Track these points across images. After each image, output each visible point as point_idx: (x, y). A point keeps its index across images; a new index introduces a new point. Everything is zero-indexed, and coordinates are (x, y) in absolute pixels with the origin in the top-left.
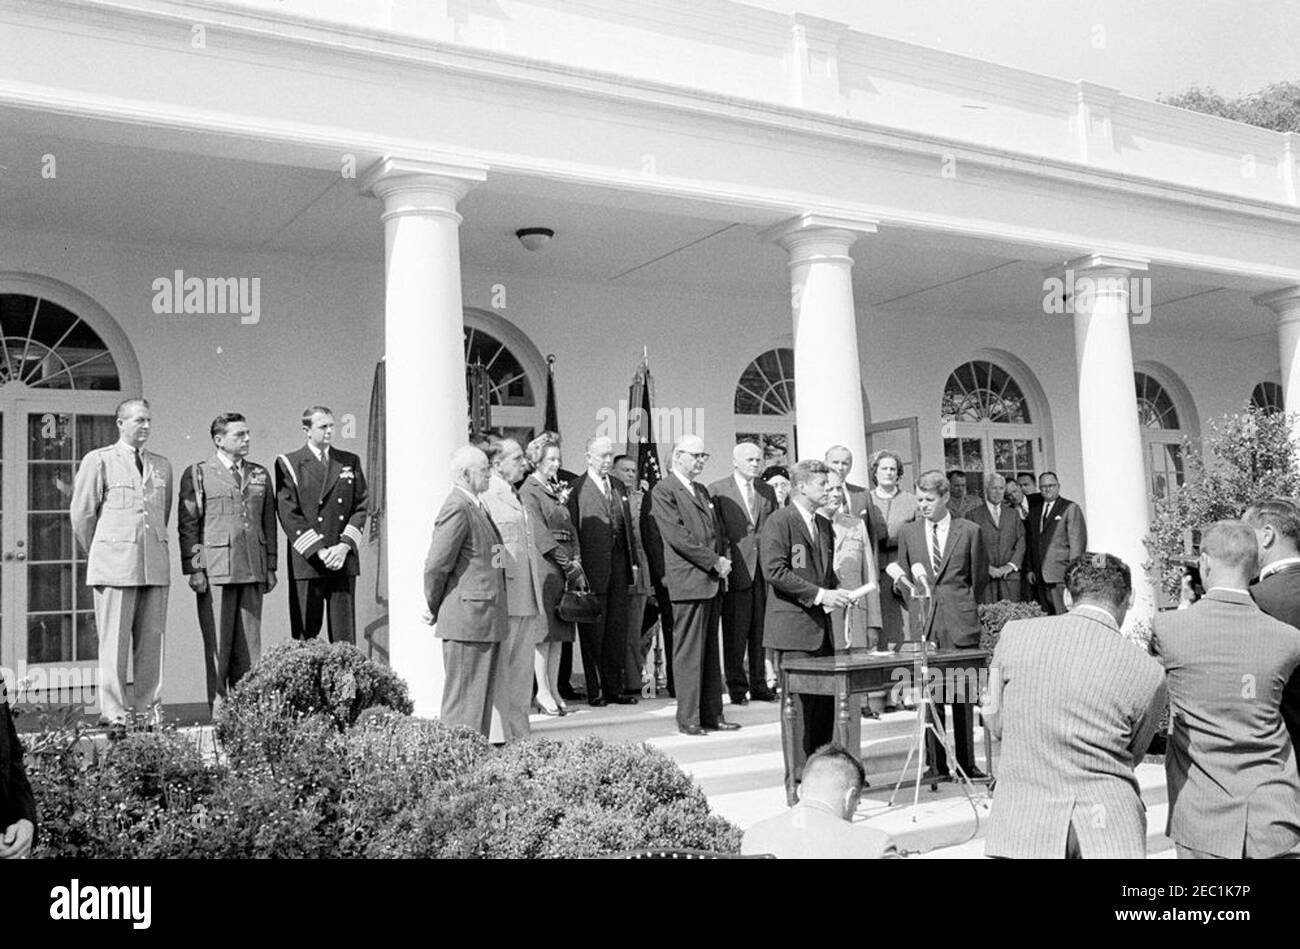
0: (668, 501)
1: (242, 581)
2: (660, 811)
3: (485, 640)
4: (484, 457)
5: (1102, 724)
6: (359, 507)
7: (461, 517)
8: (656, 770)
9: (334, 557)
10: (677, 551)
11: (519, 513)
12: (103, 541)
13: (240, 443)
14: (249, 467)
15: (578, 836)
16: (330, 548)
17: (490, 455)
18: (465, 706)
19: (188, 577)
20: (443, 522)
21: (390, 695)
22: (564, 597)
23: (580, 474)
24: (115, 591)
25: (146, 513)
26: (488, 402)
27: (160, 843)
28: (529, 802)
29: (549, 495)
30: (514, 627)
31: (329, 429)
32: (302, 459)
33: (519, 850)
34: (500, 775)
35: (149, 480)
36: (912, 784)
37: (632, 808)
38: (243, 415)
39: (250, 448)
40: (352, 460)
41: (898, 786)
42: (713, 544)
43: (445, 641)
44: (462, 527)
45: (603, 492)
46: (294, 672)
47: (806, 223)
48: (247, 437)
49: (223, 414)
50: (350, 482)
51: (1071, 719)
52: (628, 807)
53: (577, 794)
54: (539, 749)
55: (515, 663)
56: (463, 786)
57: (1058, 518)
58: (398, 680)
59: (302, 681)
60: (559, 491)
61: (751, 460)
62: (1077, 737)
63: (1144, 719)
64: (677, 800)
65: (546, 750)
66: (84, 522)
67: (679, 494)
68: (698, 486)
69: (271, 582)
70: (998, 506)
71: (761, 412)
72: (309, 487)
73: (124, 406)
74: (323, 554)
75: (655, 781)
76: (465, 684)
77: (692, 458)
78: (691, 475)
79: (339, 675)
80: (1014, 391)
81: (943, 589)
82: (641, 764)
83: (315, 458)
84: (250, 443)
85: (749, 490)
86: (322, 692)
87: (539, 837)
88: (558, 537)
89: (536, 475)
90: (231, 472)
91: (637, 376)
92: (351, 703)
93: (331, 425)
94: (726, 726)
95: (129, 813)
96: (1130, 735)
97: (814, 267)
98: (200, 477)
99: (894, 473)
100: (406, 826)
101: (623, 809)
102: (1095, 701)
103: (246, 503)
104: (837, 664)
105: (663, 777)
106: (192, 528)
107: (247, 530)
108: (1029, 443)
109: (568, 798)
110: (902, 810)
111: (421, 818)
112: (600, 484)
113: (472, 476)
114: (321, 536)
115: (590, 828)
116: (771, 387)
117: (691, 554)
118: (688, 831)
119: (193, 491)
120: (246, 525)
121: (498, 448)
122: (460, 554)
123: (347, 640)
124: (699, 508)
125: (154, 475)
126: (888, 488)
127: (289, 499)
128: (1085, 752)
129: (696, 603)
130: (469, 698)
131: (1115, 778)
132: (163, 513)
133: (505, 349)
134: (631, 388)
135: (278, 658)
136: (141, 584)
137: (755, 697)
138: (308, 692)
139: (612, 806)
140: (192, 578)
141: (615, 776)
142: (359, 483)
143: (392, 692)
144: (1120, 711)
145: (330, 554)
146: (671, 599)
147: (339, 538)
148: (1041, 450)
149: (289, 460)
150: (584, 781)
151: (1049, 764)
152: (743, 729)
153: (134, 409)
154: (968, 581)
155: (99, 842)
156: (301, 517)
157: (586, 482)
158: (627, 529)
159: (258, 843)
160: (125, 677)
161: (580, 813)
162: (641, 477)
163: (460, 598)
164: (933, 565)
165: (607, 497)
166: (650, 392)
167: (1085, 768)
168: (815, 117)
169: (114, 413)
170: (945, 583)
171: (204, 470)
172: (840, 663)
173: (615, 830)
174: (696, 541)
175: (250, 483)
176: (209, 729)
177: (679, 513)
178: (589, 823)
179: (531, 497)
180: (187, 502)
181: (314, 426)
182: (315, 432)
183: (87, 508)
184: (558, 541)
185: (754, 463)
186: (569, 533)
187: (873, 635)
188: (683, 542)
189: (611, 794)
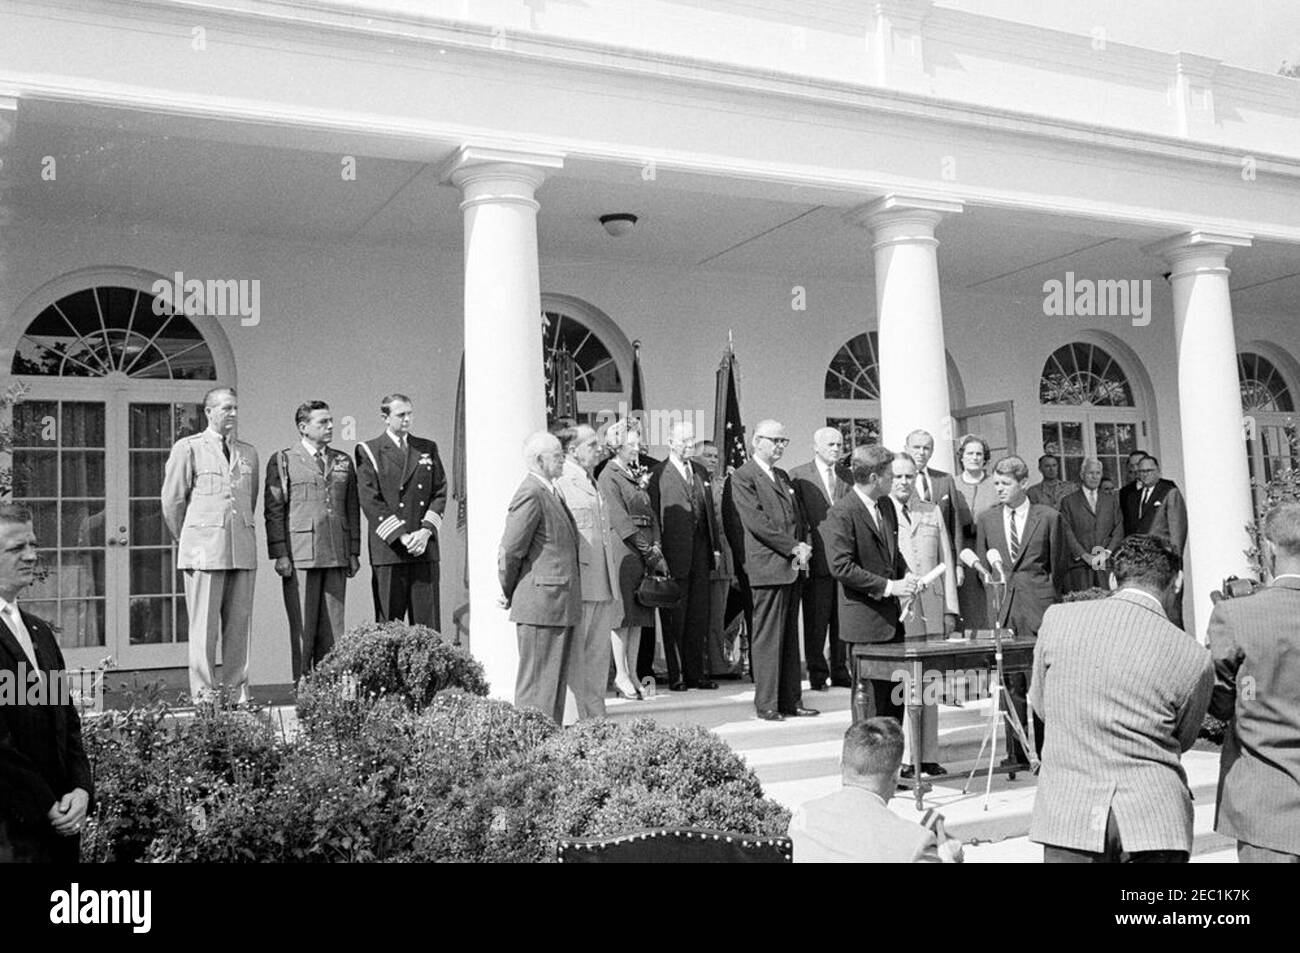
0: (748, 486)
1: (325, 566)
2: (706, 793)
3: (557, 624)
4: (557, 443)
5: (1143, 710)
6: (439, 492)
7: (533, 503)
8: (705, 752)
9: (414, 542)
10: (757, 537)
11: (594, 499)
12: (192, 526)
13: (323, 431)
14: (333, 454)
15: (621, 816)
16: (412, 534)
17: (565, 441)
18: (538, 688)
19: (275, 561)
20: (517, 508)
21: (465, 677)
22: (644, 581)
23: (662, 460)
24: (204, 574)
25: (233, 499)
26: (573, 388)
27: (224, 817)
28: (576, 782)
29: (629, 480)
30: (589, 611)
31: (407, 418)
32: (382, 446)
33: (564, 829)
34: (552, 755)
35: (236, 467)
36: (984, 772)
37: (678, 790)
38: (326, 402)
39: (333, 435)
40: (429, 447)
41: (972, 774)
42: (792, 530)
43: (519, 624)
44: (535, 513)
45: (685, 477)
46: (371, 654)
47: (889, 204)
48: (330, 425)
49: (308, 402)
50: (429, 468)
51: (1112, 705)
52: (674, 788)
53: (624, 775)
54: (594, 732)
55: (591, 647)
56: (516, 765)
57: (1157, 503)
58: (474, 662)
59: (378, 663)
60: (639, 476)
61: (832, 444)
62: (1117, 722)
63: (1188, 705)
64: (725, 782)
65: (602, 731)
66: (174, 509)
67: (759, 481)
68: (777, 471)
69: (354, 567)
70: (1095, 492)
71: (852, 397)
72: (390, 473)
73: (211, 394)
74: (405, 540)
75: (704, 763)
76: (538, 668)
77: (772, 443)
78: (771, 461)
79: (415, 657)
80: (1116, 374)
81: (1021, 576)
82: (690, 746)
83: (393, 444)
84: (334, 431)
85: (831, 474)
86: (398, 674)
87: (584, 817)
88: (638, 522)
89: (617, 461)
90: (315, 459)
91: (723, 362)
92: (427, 684)
93: (409, 413)
94: (804, 712)
95: (196, 785)
96: (1175, 721)
97: (898, 247)
98: (285, 464)
99: (980, 458)
100: (459, 804)
101: (670, 790)
102: (1135, 689)
103: (329, 489)
104: (908, 651)
105: (711, 759)
106: (278, 513)
107: (331, 516)
108: (1133, 426)
109: (616, 779)
110: (976, 799)
111: (473, 797)
112: (681, 469)
113: (545, 461)
114: (403, 522)
115: (634, 808)
116: (863, 371)
117: (771, 539)
118: (733, 814)
119: (278, 478)
120: (330, 511)
121: (574, 434)
122: (533, 540)
123: (424, 623)
124: (778, 493)
125: (240, 462)
126: (974, 473)
127: (370, 485)
128: (1126, 738)
129: (776, 588)
130: (542, 680)
131: (1158, 764)
132: (249, 499)
133: (592, 336)
134: (718, 373)
135: (356, 641)
136: (229, 568)
137: (835, 684)
138: (384, 673)
139: (660, 787)
140: (277, 563)
141: (663, 758)
142: (438, 471)
143: (468, 675)
144: (1162, 698)
145: (412, 539)
146: (751, 584)
147: (421, 523)
148: (1145, 434)
149: (370, 448)
150: (632, 762)
151: (1089, 749)
152: (821, 715)
153: (220, 398)
154: (1047, 568)
155: (168, 814)
156: (384, 504)
157: (667, 467)
158: (709, 513)
159: (317, 818)
160: (214, 659)
161: (626, 793)
162: (727, 463)
163: (533, 583)
164: (1011, 551)
165: (689, 482)
166: (735, 377)
167: (1126, 754)
168: (897, 96)
169: (201, 402)
170: (1023, 570)
171: (290, 458)
172: (911, 649)
173: (659, 811)
174: (776, 525)
175: (333, 470)
176: (292, 708)
177: (758, 499)
178: (634, 804)
179: (611, 482)
180: (272, 488)
181: (392, 414)
182: (393, 420)
183: (177, 494)
184: (639, 526)
185: (835, 447)
186: (649, 518)
187: (950, 622)
188: (763, 529)
189: (658, 775)
